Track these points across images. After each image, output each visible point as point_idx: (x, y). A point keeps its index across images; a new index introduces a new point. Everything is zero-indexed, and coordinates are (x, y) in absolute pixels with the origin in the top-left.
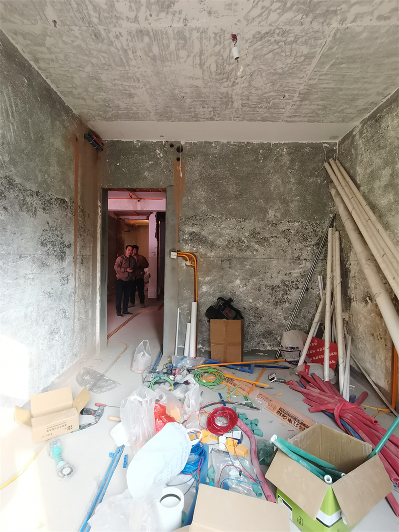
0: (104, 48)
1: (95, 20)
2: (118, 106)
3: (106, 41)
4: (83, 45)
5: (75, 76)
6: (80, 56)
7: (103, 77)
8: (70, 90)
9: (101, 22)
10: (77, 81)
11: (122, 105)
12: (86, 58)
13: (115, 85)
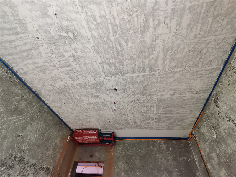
0: (79, 108)
1: (76, 102)
2: (86, 125)
3: (80, 106)
4: (73, 108)
5: (70, 116)
6: (72, 111)
7: (80, 116)
8: (69, 121)
9: (78, 102)
10: (71, 118)
11: (87, 125)
12: (74, 111)
13: (84, 119)
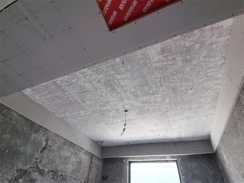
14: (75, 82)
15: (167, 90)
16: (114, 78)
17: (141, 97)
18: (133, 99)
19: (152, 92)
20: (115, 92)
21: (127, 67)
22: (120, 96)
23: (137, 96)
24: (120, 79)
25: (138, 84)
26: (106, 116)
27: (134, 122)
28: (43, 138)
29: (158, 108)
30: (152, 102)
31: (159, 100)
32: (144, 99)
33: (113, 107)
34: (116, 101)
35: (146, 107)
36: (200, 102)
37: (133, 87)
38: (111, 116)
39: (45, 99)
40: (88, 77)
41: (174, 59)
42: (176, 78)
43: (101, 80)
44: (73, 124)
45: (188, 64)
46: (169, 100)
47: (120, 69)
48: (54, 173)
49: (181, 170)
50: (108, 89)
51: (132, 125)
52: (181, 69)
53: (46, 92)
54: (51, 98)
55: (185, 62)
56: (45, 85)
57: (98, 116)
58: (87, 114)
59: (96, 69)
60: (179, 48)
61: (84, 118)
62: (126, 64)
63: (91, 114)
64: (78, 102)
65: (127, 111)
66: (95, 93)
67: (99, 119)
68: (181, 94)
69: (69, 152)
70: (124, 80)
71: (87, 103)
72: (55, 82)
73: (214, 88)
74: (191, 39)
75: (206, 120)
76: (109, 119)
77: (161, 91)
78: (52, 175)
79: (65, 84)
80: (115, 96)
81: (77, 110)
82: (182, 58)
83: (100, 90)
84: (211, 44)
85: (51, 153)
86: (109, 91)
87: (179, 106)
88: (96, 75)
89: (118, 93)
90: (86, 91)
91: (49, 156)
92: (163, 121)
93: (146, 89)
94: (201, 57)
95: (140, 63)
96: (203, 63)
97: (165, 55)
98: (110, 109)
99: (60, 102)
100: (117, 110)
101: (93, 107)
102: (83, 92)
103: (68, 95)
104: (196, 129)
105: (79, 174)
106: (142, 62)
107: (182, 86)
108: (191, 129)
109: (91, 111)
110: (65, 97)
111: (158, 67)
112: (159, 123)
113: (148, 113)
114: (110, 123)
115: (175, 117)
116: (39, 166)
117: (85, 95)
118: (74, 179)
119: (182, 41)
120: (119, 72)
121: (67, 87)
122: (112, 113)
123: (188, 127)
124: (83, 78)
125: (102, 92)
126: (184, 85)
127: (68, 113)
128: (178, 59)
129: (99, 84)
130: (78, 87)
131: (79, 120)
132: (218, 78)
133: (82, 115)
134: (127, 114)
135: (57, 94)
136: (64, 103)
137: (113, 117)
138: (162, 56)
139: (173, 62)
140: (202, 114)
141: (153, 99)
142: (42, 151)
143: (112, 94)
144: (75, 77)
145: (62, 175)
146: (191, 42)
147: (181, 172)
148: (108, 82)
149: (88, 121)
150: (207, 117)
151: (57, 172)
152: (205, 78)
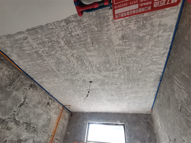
14: (54, 54)
15: (123, 69)
16: (85, 55)
17: (103, 72)
18: (97, 73)
19: (112, 69)
20: (84, 66)
21: (95, 46)
22: (87, 69)
23: (100, 71)
24: (89, 56)
25: (102, 61)
26: (75, 85)
27: (96, 92)
28: (22, 96)
29: (115, 82)
30: (111, 77)
31: (117, 76)
32: (105, 73)
33: (81, 78)
34: (84, 73)
35: (107, 80)
36: (145, 81)
37: (98, 63)
38: (78, 85)
39: (27, 65)
40: (64, 51)
41: (130, 45)
42: (130, 60)
43: (74, 54)
44: (48, 88)
45: (140, 50)
46: (123, 76)
47: (90, 48)
48: (28, 125)
49: (127, 131)
50: (79, 62)
51: (94, 94)
52: (135, 53)
53: (29, 59)
54: (33, 65)
55: (138, 48)
56: (29, 53)
57: (68, 84)
58: (60, 81)
59: (71, 45)
60: (135, 37)
61: (57, 84)
62: (95, 44)
63: (63, 81)
64: (54, 70)
65: (91, 82)
66: (69, 65)
67: (69, 87)
68: (133, 73)
69: (42, 110)
70: (92, 57)
71: (61, 72)
72: (37, 52)
73: (157, 71)
74: (144, 31)
75: (148, 95)
76: (77, 88)
77: (118, 68)
78: (26, 126)
79: (45, 54)
80: (84, 69)
81: (53, 77)
82: (136, 45)
83: (73, 63)
84: (158, 37)
85: (27, 109)
86: (79, 64)
87: (130, 83)
88: (71, 50)
89: (86, 67)
90: (62, 63)
91: (25, 110)
92: (118, 93)
93: (108, 66)
94: (149, 46)
95: (106, 45)
96: (150, 51)
97: (124, 40)
98: (78, 79)
99: (39, 69)
100: (84, 81)
101: (65, 76)
102: (59, 63)
103: (47, 63)
104: (140, 102)
105: (48, 128)
106: (107, 44)
107: (134, 66)
108: (137, 101)
109: (64, 79)
110: (44, 65)
111: (118, 50)
112: (114, 95)
113: (107, 86)
114: (78, 90)
115: (127, 90)
116: (16, 118)
117: (60, 65)
118: (44, 132)
119: (137, 31)
120: (88, 50)
121: (47, 57)
122: (80, 83)
123: (135, 99)
124: (60, 51)
125: (74, 65)
126: (136, 66)
127: (44, 79)
128: (133, 45)
129: (73, 58)
130: (56, 58)
131: (53, 86)
132: (160, 63)
133: (56, 81)
134: (92, 85)
135: (38, 62)
136: (42, 70)
137: (80, 86)
138: (122, 41)
139: (129, 47)
140: (146, 90)
141: (112, 75)
142: (20, 106)
143: (82, 67)
144: (54, 50)
145: (34, 127)
146: (143, 33)
147: (127, 134)
148: (79, 57)
149: (61, 87)
150: (149, 93)
151: (31, 124)
152: (151, 62)
